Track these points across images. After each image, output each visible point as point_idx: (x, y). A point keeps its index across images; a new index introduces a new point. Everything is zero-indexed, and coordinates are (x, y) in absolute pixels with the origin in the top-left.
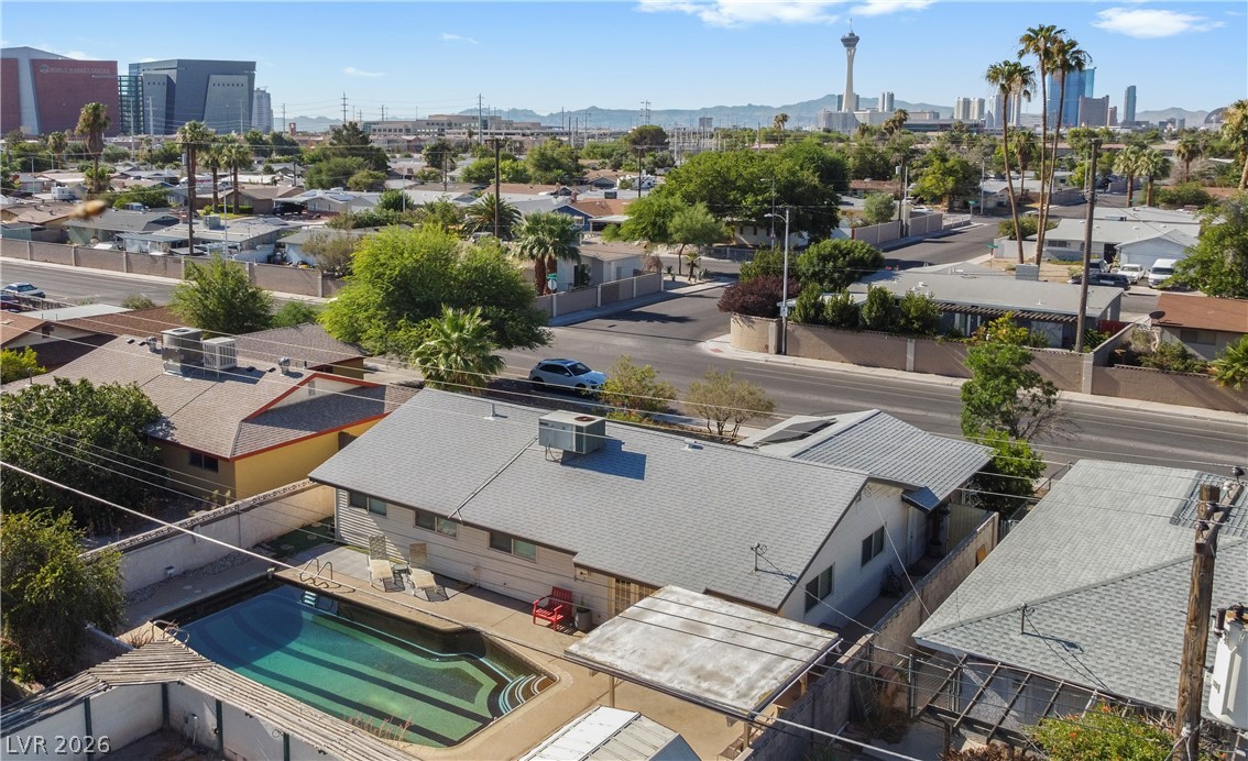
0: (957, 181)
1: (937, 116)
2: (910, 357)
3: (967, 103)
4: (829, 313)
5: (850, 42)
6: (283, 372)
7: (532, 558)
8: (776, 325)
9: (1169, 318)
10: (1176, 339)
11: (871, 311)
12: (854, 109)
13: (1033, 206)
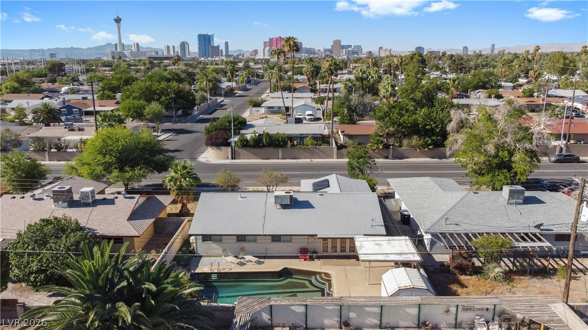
1: (157, 53)
2: (280, 154)
3: (168, 47)
4: (251, 143)
5: (118, 20)
6: (124, 198)
7: (290, 241)
8: (230, 149)
9: (346, 132)
10: (347, 139)
11: (266, 140)
12: (122, 50)
13: (236, 92)
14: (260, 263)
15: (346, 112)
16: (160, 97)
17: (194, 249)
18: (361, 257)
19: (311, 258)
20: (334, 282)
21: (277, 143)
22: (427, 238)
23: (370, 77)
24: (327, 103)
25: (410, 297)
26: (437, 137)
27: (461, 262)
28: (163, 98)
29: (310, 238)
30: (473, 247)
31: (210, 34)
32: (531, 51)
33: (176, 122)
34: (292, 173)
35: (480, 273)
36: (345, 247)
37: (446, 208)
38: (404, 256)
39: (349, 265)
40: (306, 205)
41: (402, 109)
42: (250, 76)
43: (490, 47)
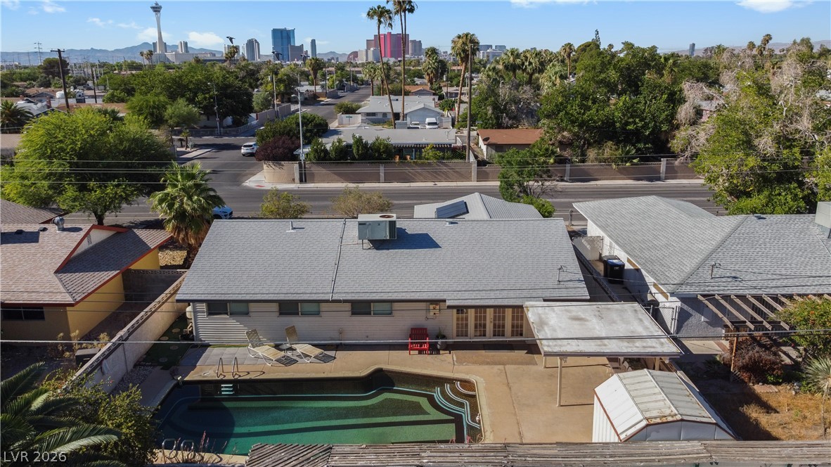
0: (285, 86)
1: (214, 55)
2: (382, 175)
4: (333, 155)
5: (157, 9)
6: (59, 229)
7: (390, 314)
8: (298, 165)
9: (491, 141)
10: (494, 152)
11: (358, 150)
12: (164, 51)
13: (321, 99)
14: (326, 359)
15: (490, 112)
16: (195, 95)
17: (191, 332)
18: (545, 347)
19: (434, 349)
20: (483, 401)
21: (377, 155)
22: (670, 307)
23: (527, 63)
24: (459, 107)
25: (677, 444)
26: (645, 145)
27: (757, 355)
28: (200, 97)
29: (432, 307)
30: (783, 324)
31: (289, 28)
32: (758, 43)
33: (221, 135)
34: (401, 202)
35: (799, 379)
36: (504, 326)
37: (706, 248)
38: (638, 343)
39: (512, 364)
40: (424, 241)
41: (587, 99)
42: (344, 80)
43: (688, 47)
